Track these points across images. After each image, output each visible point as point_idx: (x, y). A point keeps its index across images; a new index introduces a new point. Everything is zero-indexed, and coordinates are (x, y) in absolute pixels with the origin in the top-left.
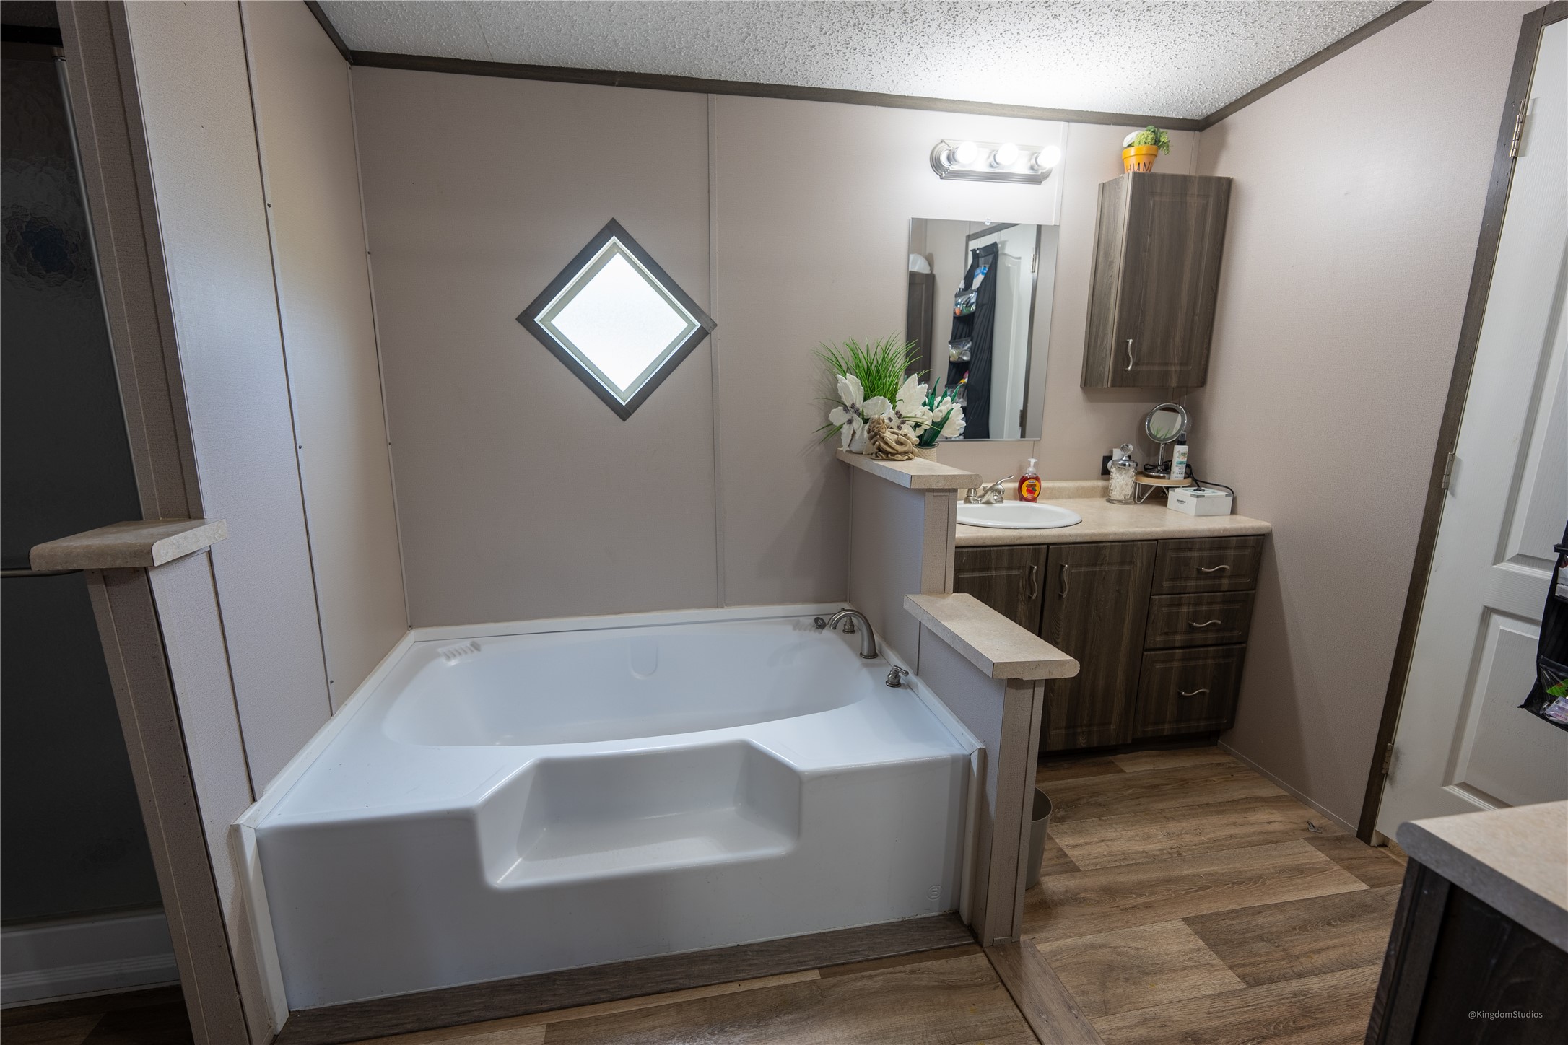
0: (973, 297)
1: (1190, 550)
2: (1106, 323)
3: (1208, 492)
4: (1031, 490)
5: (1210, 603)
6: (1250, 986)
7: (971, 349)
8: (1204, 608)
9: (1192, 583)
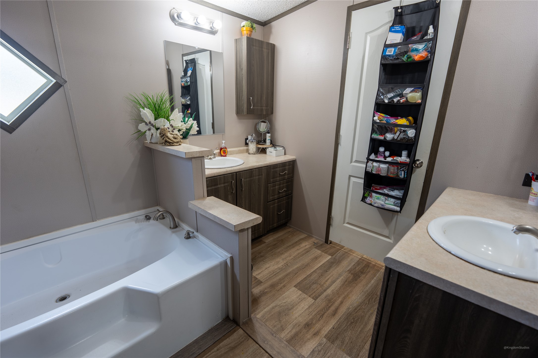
0: (188, 79)
1: (277, 168)
3: (278, 148)
4: (224, 152)
5: (283, 184)
6: (315, 300)
7: (190, 99)
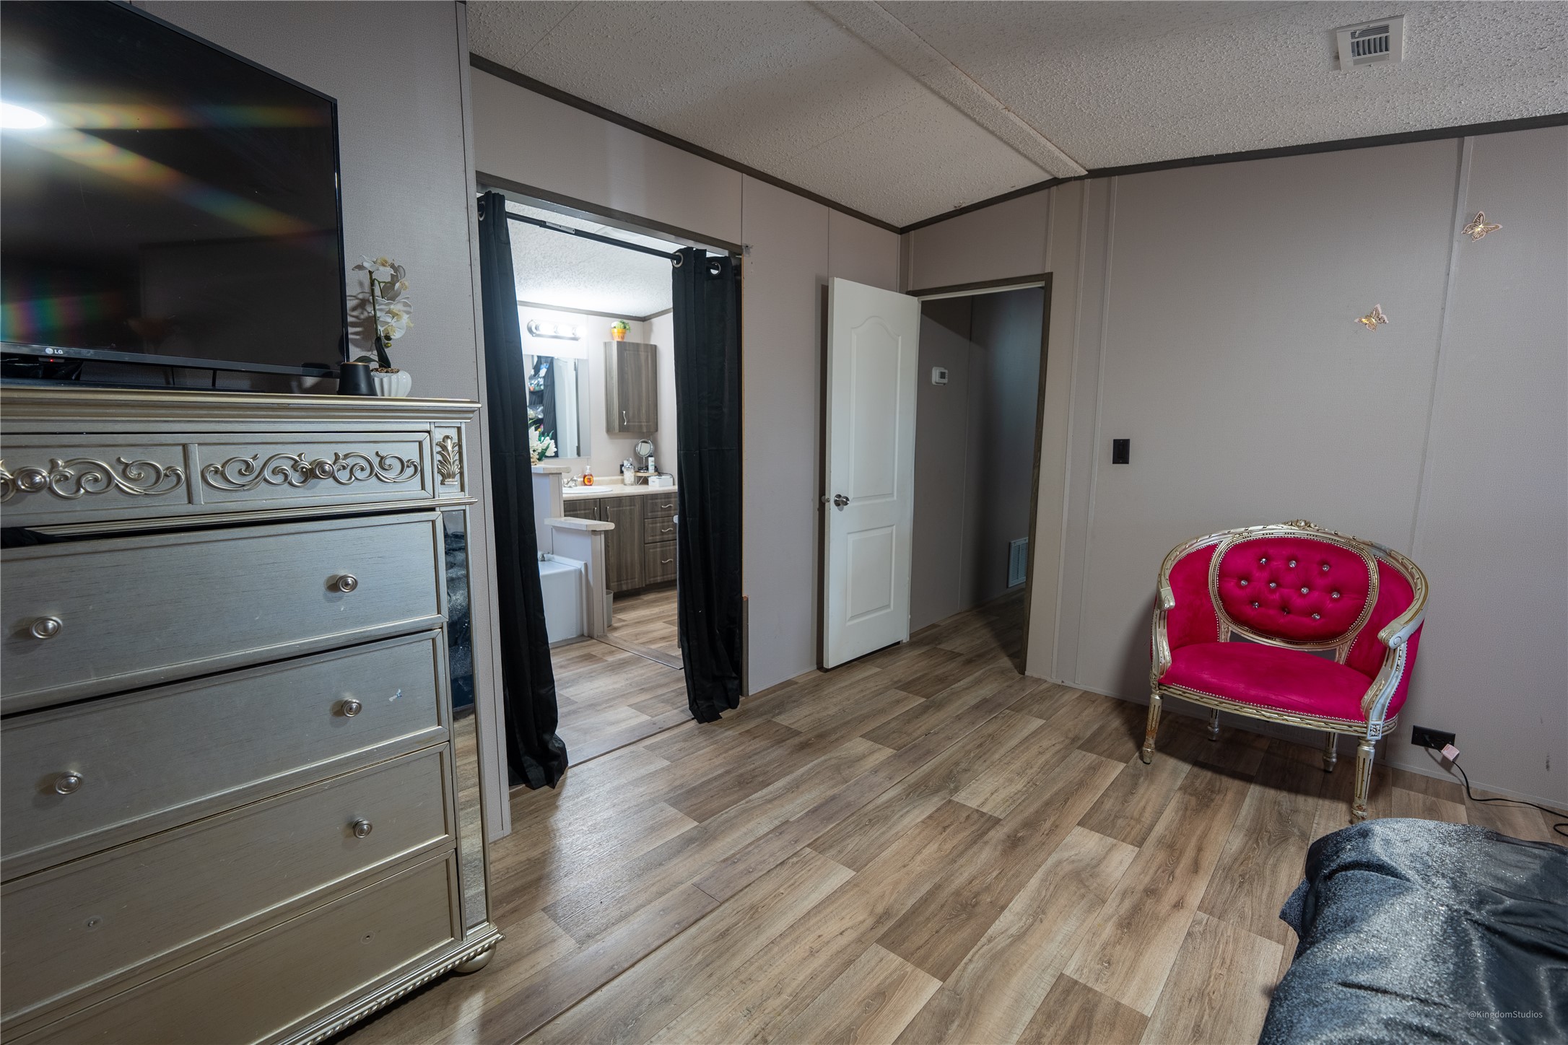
0: (541, 381)
1: (657, 499)
2: (613, 404)
3: (663, 477)
4: (590, 481)
5: (668, 522)
7: (543, 411)
8: (666, 524)
9: (659, 513)
